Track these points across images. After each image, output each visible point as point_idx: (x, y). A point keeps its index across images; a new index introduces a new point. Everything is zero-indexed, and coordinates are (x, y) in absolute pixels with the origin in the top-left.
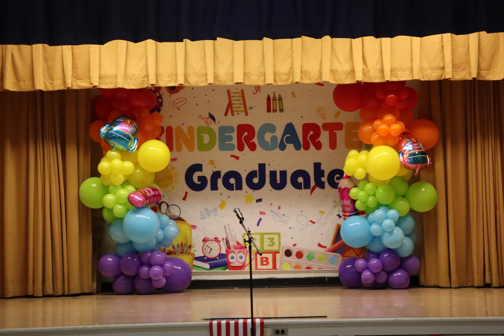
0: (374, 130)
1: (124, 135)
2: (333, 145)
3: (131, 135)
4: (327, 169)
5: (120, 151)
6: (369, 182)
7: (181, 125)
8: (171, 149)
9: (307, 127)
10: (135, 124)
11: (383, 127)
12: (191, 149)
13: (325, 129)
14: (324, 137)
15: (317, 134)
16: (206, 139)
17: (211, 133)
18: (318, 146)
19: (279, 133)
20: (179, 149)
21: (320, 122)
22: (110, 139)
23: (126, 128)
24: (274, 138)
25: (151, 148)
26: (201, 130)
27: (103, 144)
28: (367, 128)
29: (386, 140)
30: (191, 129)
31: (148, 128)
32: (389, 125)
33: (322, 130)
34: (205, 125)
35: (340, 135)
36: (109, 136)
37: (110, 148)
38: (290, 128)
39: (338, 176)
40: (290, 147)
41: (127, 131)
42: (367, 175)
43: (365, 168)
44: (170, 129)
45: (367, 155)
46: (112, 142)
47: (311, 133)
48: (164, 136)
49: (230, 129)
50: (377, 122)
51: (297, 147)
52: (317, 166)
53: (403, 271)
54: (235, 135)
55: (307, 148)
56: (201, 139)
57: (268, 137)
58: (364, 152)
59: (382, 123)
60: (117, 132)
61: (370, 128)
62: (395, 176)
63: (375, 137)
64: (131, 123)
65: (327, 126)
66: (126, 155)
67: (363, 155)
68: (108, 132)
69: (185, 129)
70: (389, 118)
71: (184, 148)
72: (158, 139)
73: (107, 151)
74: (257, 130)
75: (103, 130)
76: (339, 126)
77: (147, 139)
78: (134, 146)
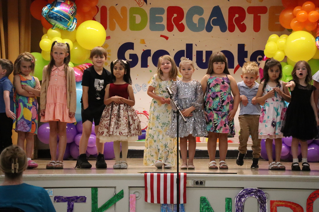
0: (294, 16)
1: (64, 15)
2: (257, 28)
3: (70, 15)
4: (250, 50)
5: (61, 30)
6: (288, 64)
7: (114, 5)
8: (105, 27)
9: (233, 10)
10: (74, 5)
11: (303, 13)
12: (124, 28)
13: (249, 13)
14: (249, 21)
15: (243, 17)
16: (138, 19)
17: (142, 13)
18: (243, 29)
19: (206, 16)
20: (113, 28)
21: (245, 6)
22: (52, 18)
23: (67, 9)
24: (201, 20)
25: (88, 28)
26: (133, 10)
27: (44, 22)
28: (288, 14)
29: (304, 25)
30: (124, 9)
31: (86, 9)
32: (308, 12)
33: (247, 13)
34: (138, 6)
35: (264, 18)
36: (51, 16)
37: (52, 27)
38: (216, 11)
39: (260, 56)
40: (216, 29)
41: (67, 11)
42: (286, 57)
43: (283, 51)
44: (104, 9)
45: (286, 39)
46: (53, 22)
47: (237, 16)
48: (98, 16)
49: (161, 11)
50: (297, 9)
51: (223, 29)
52: (241, 47)
53: (317, 146)
54: (165, 16)
55: (232, 30)
56: (133, 19)
57: (196, 19)
58: (284, 36)
59: (302, 10)
60: (57, 12)
61: (291, 13)
62: (312, 59)
63: (294, 23)
64: (71, 4)
65: (252, 10)
66: (65, 33)
67: (283, 40)
68: (49, 11)
69: (118, 9)
70: (308, 5)
71: (117, 26)
72: (94, 19)
73: (48, 29)
74: (185, 12)
75: (45, 10)
76: (263, 10)
77: (84, 20)
78: (74, 25)
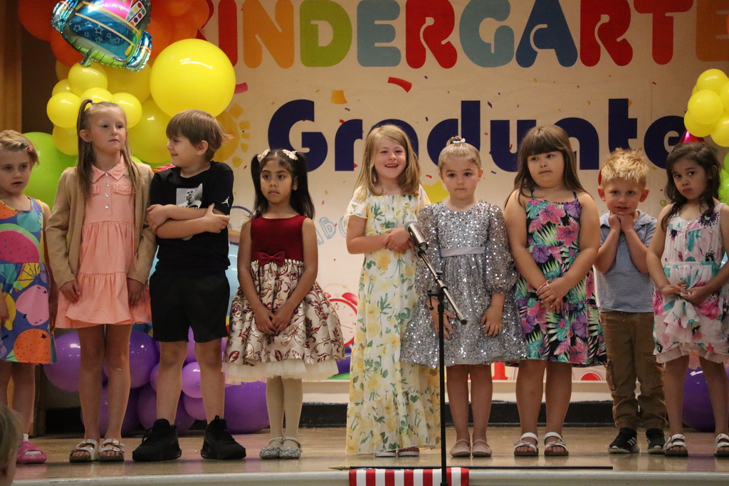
1: (116, 25)
2: (663, 51)
3: (133, 26)
4: (644, 115)
5: (106, 68)
8: (234, 60)
12: (285, 60)
13: (641, 9)
14: (639, 31)
15: (621, 21)
16: (326, 34)
17: (337, 17)
18: (623, 55)
19: (518, 20)
20: (254, 61)
22: (81, 34)
23: (122, 8)
24: (504, 34)
25: (185, 61)
26: (311, 10)
27: (58, 46)
30: (284, 7)
31: (178, 7)
33: (633, 12)
35: (684, 24)
36: (77, 28)
37: (82, 58)
38: (546, 6)
39: (673, 134)
40: (546, 57)
41: (123, 15)
44: (228, 7)
46: (85, 45)
47: (605, 18)
48: (213, 26)
49: (389, 9)
51: (566, 59)
52: (618, 108)
54: (400, 24)
55: (591, 59)
56: (310, 34)
57: (488, 29)
60: (97, 16)
66: (119, 77)
68: (73, 16)
69: (269, 6)
71: (267, 57)
72: (200, 36)
74: (458, 11)
75: (61, 10)
77: (172, 37)
78: (144, 54)
